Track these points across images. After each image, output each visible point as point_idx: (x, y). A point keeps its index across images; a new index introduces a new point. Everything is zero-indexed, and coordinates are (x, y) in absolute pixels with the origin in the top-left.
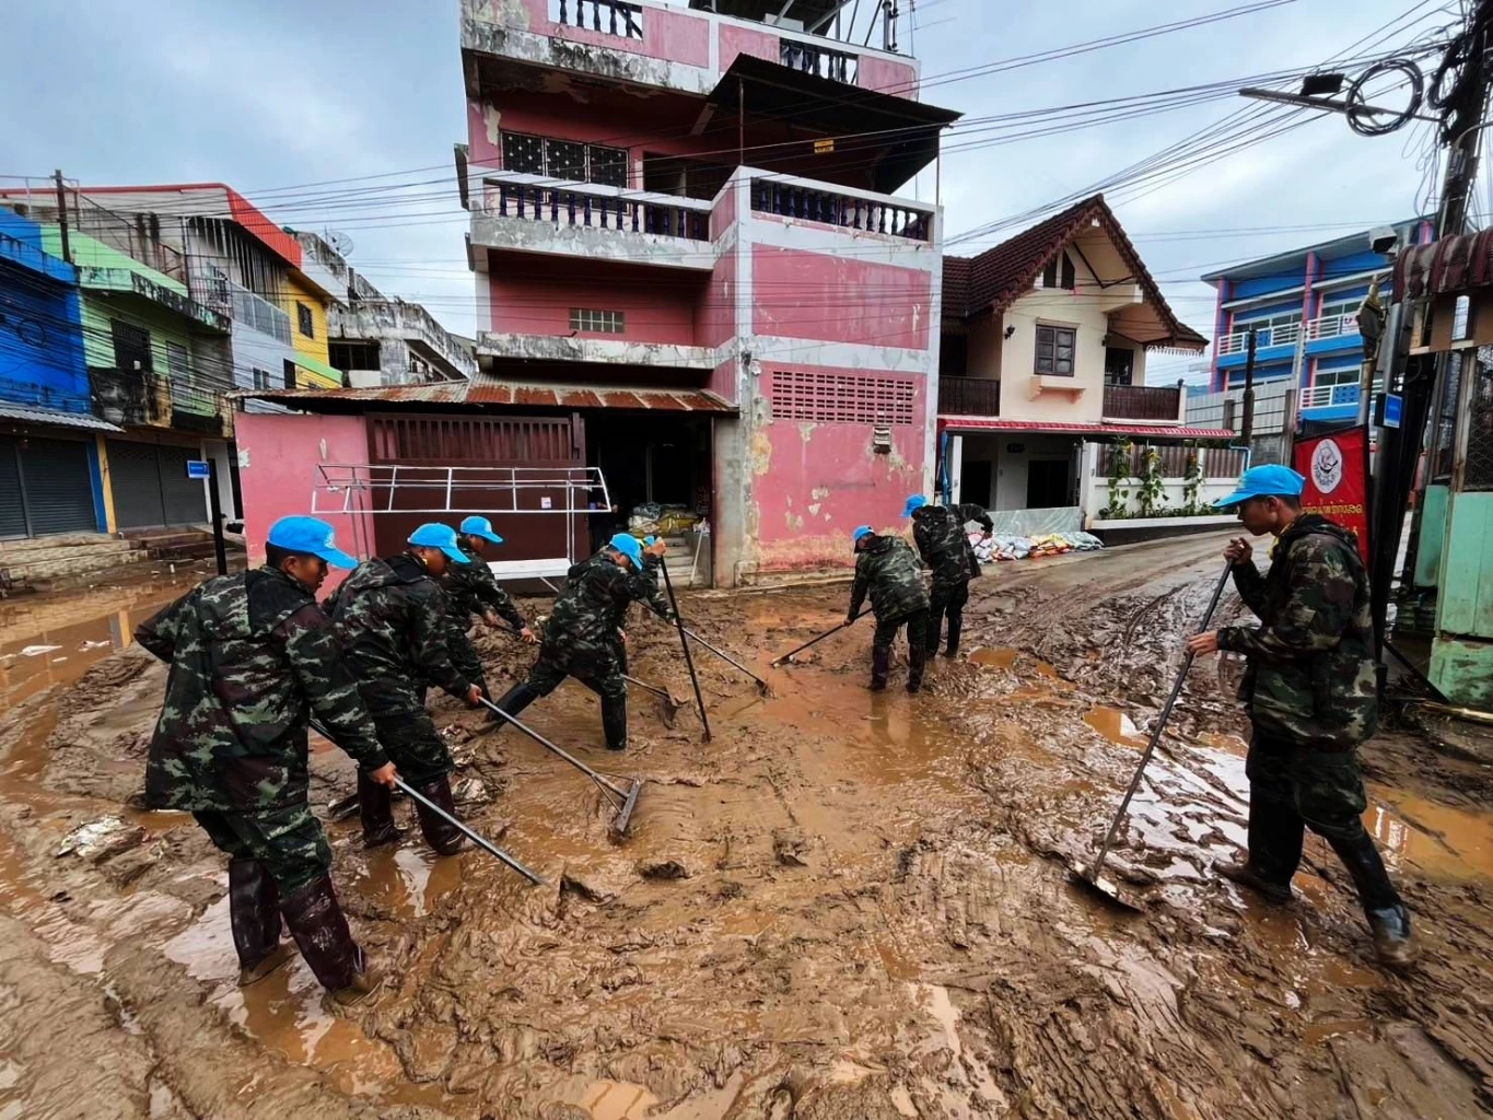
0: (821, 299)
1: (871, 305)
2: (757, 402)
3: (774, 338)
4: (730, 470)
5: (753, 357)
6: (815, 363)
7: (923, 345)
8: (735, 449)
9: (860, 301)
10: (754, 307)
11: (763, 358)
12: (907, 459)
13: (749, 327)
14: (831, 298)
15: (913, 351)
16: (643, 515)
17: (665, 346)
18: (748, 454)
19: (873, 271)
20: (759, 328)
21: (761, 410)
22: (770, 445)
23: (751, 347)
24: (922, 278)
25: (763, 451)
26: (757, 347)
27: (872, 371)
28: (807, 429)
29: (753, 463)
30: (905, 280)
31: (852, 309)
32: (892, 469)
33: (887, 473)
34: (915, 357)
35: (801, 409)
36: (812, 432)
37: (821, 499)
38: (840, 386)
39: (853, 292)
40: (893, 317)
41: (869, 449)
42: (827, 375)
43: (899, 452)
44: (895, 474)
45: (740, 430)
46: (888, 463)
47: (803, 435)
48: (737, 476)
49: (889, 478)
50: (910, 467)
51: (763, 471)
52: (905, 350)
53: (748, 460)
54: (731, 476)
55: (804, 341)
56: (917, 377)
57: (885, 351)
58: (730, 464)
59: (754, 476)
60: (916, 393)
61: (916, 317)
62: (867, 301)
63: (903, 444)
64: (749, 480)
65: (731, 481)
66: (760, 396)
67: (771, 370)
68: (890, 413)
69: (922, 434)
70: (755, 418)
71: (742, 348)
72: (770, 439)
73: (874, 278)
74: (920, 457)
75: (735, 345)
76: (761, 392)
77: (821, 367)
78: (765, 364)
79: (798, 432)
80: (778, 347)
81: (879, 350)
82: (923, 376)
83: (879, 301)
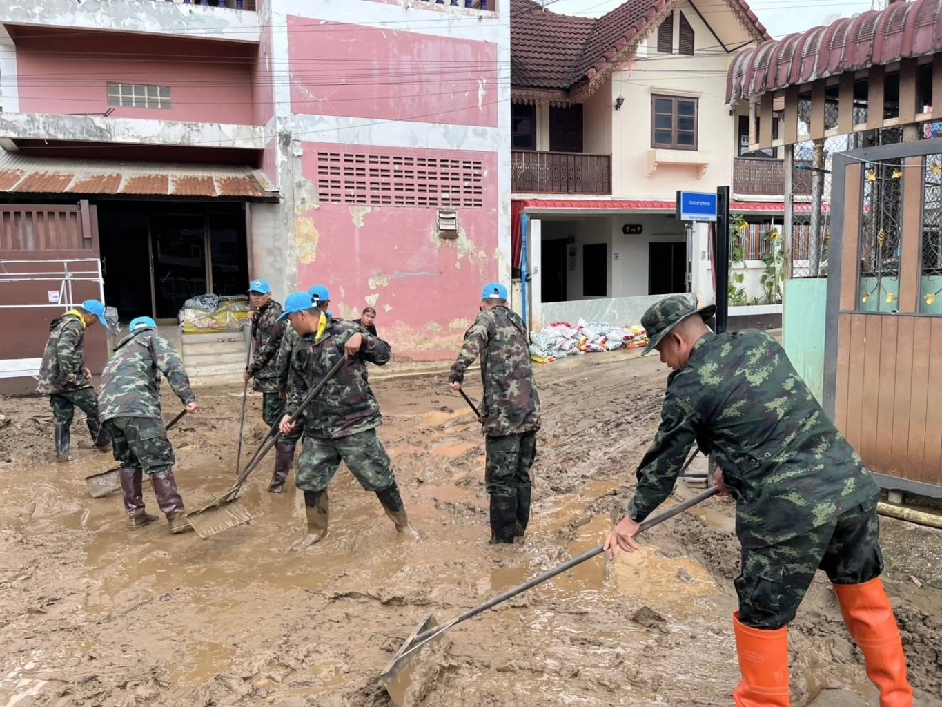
0: (371, 76)
1: (428, 82)
2: (299, 186)
3: (317, 117)
4: (270, 259)
5: (293, 137)
6: (367, 143)
7: (491, 121)
8: (275, 237)
9: (416, 77)
10: (291, 84)
11: (305, 138)
12: (478, 244)
13: (288, 107)
14: (381, 75)
15: (480, 129)
16: (196, 308)
17: (207, 125)
18: (290, 242)
19: (430, 45)
20: (299, 106)
21: (304, 194)
22: (316, 232)
23: (291, 126)
24: (487, 50)
25: (308, 238)
26: (298, 126)
27: (434, 151)
28: (359, 214)
29: (297, 251)
30: (467, 54)
31: (407, 87)
32: (460, 256)
33: (456, 260)
34: (483, 135)
35: (352, 192)
36: (366, 217)
37: (380, 289)
38: (397, 167)
39: (407, 68)
40: (454, 93)
41: (433, 235)
42: (380, 157)
43: (468, 236)
44: (464, 262)
45: (281, 216)
46: (455, 250)
47: (355, 221)
48: (278, 266)
49: (458, 265)
50: (482, 254)
51: (310, 259)
52: (471, 128)
53: (291, 248)
54: (272, 265)
55: (351, 119)
56: (486, 157)
57: (446, 129)
58: (270, 252)
59: (300, 266)
60: (485, 173)
61: (481, 92)
62: (424, 77)
63: (472, 228)
64: (294, 269)
65: (272, 271)
66: (303, 179)
67: (316, 151)
68: (456, 196)
69: (495, 218)
70: (299, 203)
71: (279, 127)
72: (316, 226)
73: (430, 53)
74: (494, 242)
75: (274, 126)
76: (304, 174)
77: (374, 147)
78: (308, 145)
79: (349, 218)
80: (321, 126)
81: (440, 129)
82: (493, 156)
83: (437, 77)
